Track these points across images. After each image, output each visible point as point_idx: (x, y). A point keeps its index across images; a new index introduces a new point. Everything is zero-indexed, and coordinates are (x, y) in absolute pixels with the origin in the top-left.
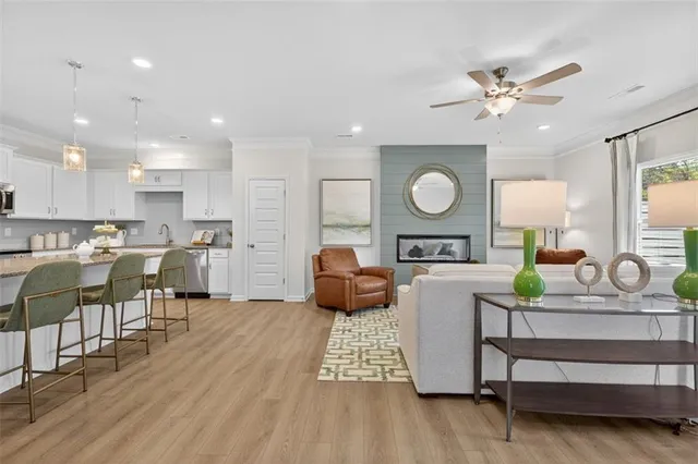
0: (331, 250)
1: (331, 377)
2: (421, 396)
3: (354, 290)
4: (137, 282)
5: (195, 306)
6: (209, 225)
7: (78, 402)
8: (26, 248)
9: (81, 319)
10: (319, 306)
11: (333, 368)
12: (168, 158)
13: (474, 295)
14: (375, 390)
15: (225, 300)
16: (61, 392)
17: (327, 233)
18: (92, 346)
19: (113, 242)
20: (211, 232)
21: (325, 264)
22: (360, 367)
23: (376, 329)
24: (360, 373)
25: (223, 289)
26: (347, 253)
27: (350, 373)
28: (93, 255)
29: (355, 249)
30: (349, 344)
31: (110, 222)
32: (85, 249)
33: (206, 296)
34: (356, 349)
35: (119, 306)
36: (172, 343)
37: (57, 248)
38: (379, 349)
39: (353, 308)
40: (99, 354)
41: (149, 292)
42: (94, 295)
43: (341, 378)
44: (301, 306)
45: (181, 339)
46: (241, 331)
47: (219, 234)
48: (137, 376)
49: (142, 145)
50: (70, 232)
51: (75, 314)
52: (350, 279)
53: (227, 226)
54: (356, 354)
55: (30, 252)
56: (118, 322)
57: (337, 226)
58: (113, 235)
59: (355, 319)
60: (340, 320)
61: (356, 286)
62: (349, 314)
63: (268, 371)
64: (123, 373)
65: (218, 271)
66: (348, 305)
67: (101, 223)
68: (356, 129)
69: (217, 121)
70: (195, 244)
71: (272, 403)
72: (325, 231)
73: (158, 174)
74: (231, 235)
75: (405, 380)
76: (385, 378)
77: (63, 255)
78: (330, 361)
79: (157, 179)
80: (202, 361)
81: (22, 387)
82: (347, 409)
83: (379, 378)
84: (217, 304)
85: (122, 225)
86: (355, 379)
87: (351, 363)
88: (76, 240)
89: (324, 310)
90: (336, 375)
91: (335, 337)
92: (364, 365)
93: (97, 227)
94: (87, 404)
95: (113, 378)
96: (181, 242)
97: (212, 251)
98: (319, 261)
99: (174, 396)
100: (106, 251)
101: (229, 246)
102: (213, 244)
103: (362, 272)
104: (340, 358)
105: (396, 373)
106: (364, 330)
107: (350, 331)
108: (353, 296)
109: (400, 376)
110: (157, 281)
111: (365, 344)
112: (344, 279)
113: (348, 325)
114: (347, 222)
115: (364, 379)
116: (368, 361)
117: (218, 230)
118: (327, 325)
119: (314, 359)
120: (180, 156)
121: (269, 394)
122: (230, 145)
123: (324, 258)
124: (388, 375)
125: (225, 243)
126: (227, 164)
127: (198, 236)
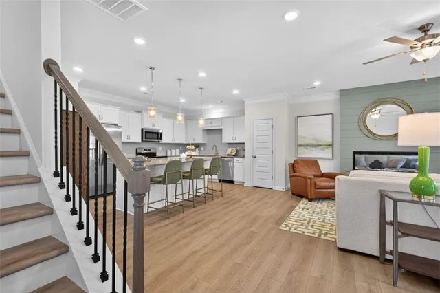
0: (301, 160)
1: (287, 229)
2: (340, 249)
3: (313, 186)
4: (201, 171)
5: (226, 186)
6: (234, 145)
7: (181, 216)
8: (165, 155)
9: (182, 184)
10: (293, 194)
11: (290, 225)
12: (216, 112)
13: (380, 191)
14: (311, 240)
15: (241, 185)
16: (176, 211)
17: (300, 149)
18: (186, 197)
19: (193, 153)
20: (235, 149)
21: (297, 169)
22: (306, 228)
23: (327, 211)
24: (305, 230)
25: (241, 180)
26: (314, 163)
27: (299, 229)
28: (187, 159)
29: (318, 161)
30: (304, 216)
31: (192, 144)
32: (184, 156)
33: (232, 182)
34: (307, 219)
35: (195, 180)
36: (215, 201)
37: (175, 156)
38: (323, 221)
39: (313, 197)
40: (188, 200)
41: (206, 176)
42: (186, 175)
43: (293, 230)
44: (282, 193)
45: (219, 200)
46: (246, 201)
47: (239, 150)
48: (201, 211)
49: (204, 107)
50: (179, 149)
51: (180, 182)
52: (311, 179)
53: (242, 146)
54: (307, 222)
55: (166, 157)
56: (195, 188)
57: (307, 146)
58: (194, 150)
59: (314, 204)
60: (303, 203)
61: (315, 183)
62: (310, 200)
63: (255, 220)
64: (196, 209)
65: (238, 170)
66: (309, 194)
67: (189, 145)
68: (317, 83)
69: (236, 92)
70: (228, 155)
71: (253, 233)
72: (299, 149)
73: (211, 121)
74: (244, 150)
75: (334, 240)
76: (320, 236)
77: (177, 158)
78: (289, 222)
79: (211, 123)
80: (226, 210)
81: (165, 207)
82: (290, 244)
83: (316, 235)
84: (237, 186)
85: (197, 146)
86: (301, 233)
87: (302, 225)
88: (181, 152)
89: (295, 197)
90: (290, 229)
91: (297, 211)
92: (309, 228)
93: (188, 147)
94: (184, 217)
95: (193, 210)
96: (221, 154)
97: (235, 159)
98: (293, 167)
99: (213, 221)
100: (191, 157)
101: (244, 157)
102: (236, 155)
103: (323, 175)
104: (296, 221)
105: (329, 235)
106: (318, 210)
107: (308, 209)
108: (313, 190)
109: (331, 237)
110: (209, 172)
111: (315, 217)
112: (306, 178)
113: (308, 206)
114: (314, 142)
115: (306, 234)
116: (312, 226)
117: (238, 148)
118: (294, 205)
119: (279, 219)
120: (221, 110)
121: (253, 229)
122: (243, 102)
123: (296, 165)
124: (323, 235)
125: (242, 155)
126: (242, 113)
127: (229, 151)
